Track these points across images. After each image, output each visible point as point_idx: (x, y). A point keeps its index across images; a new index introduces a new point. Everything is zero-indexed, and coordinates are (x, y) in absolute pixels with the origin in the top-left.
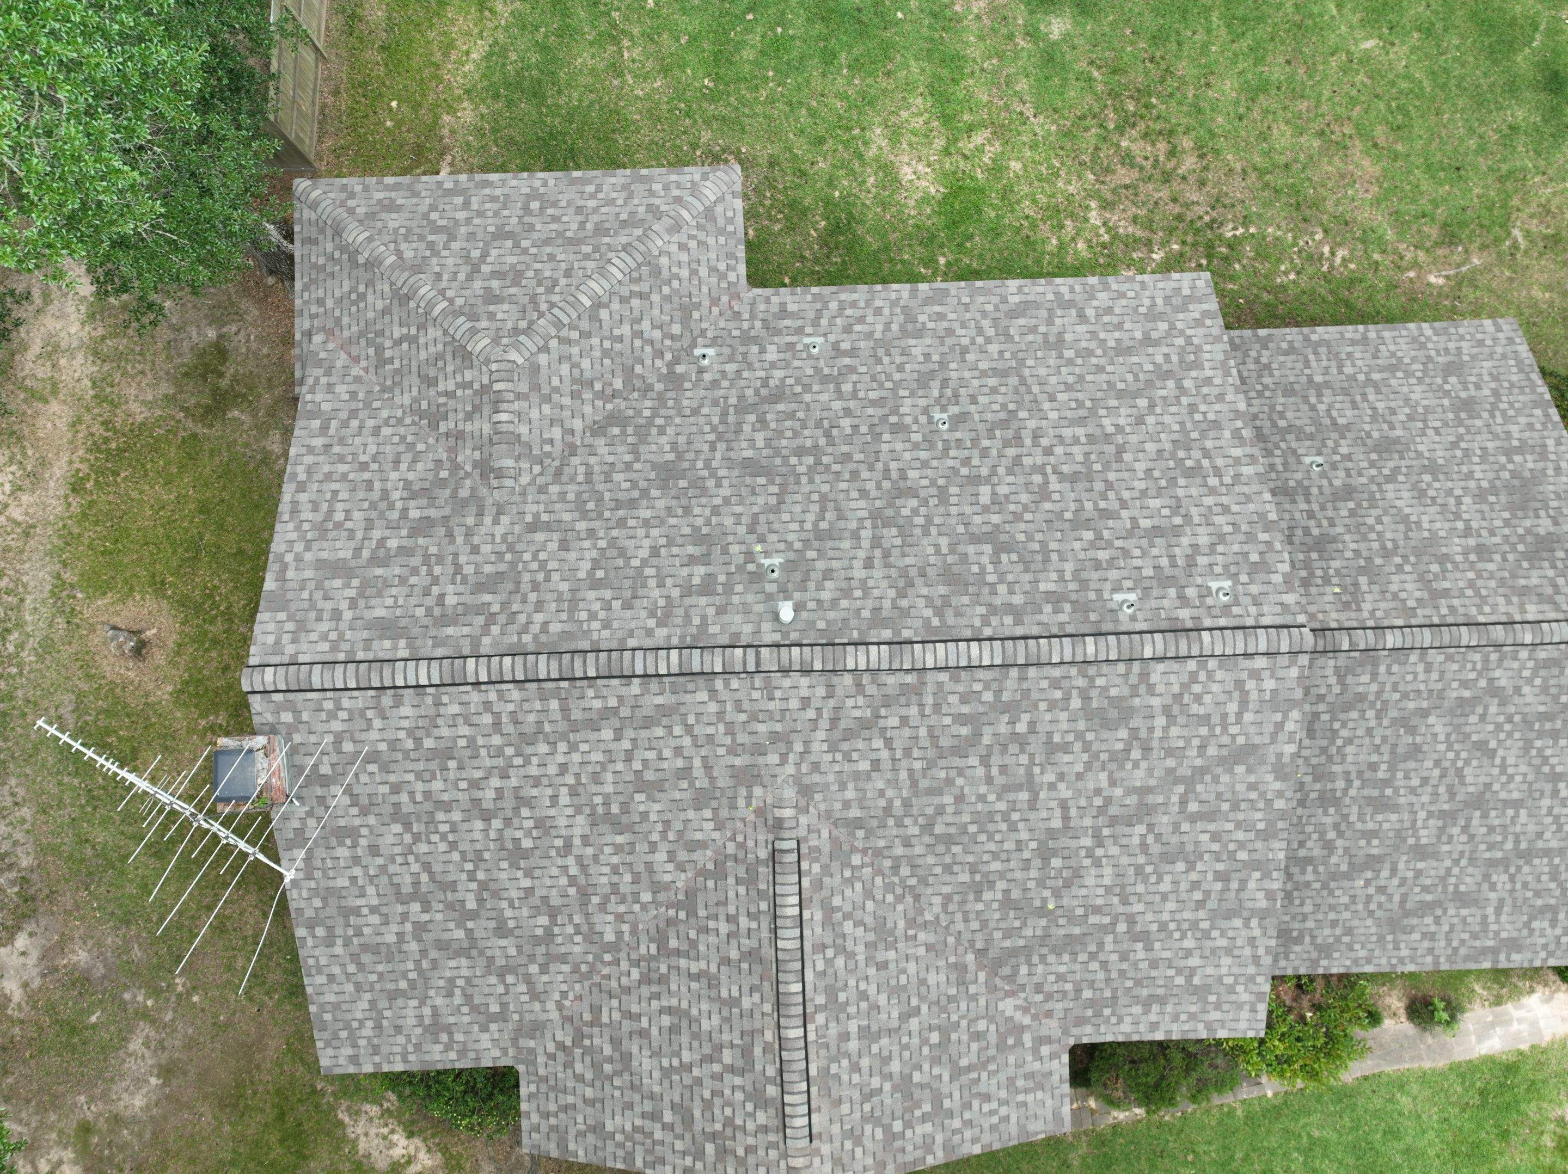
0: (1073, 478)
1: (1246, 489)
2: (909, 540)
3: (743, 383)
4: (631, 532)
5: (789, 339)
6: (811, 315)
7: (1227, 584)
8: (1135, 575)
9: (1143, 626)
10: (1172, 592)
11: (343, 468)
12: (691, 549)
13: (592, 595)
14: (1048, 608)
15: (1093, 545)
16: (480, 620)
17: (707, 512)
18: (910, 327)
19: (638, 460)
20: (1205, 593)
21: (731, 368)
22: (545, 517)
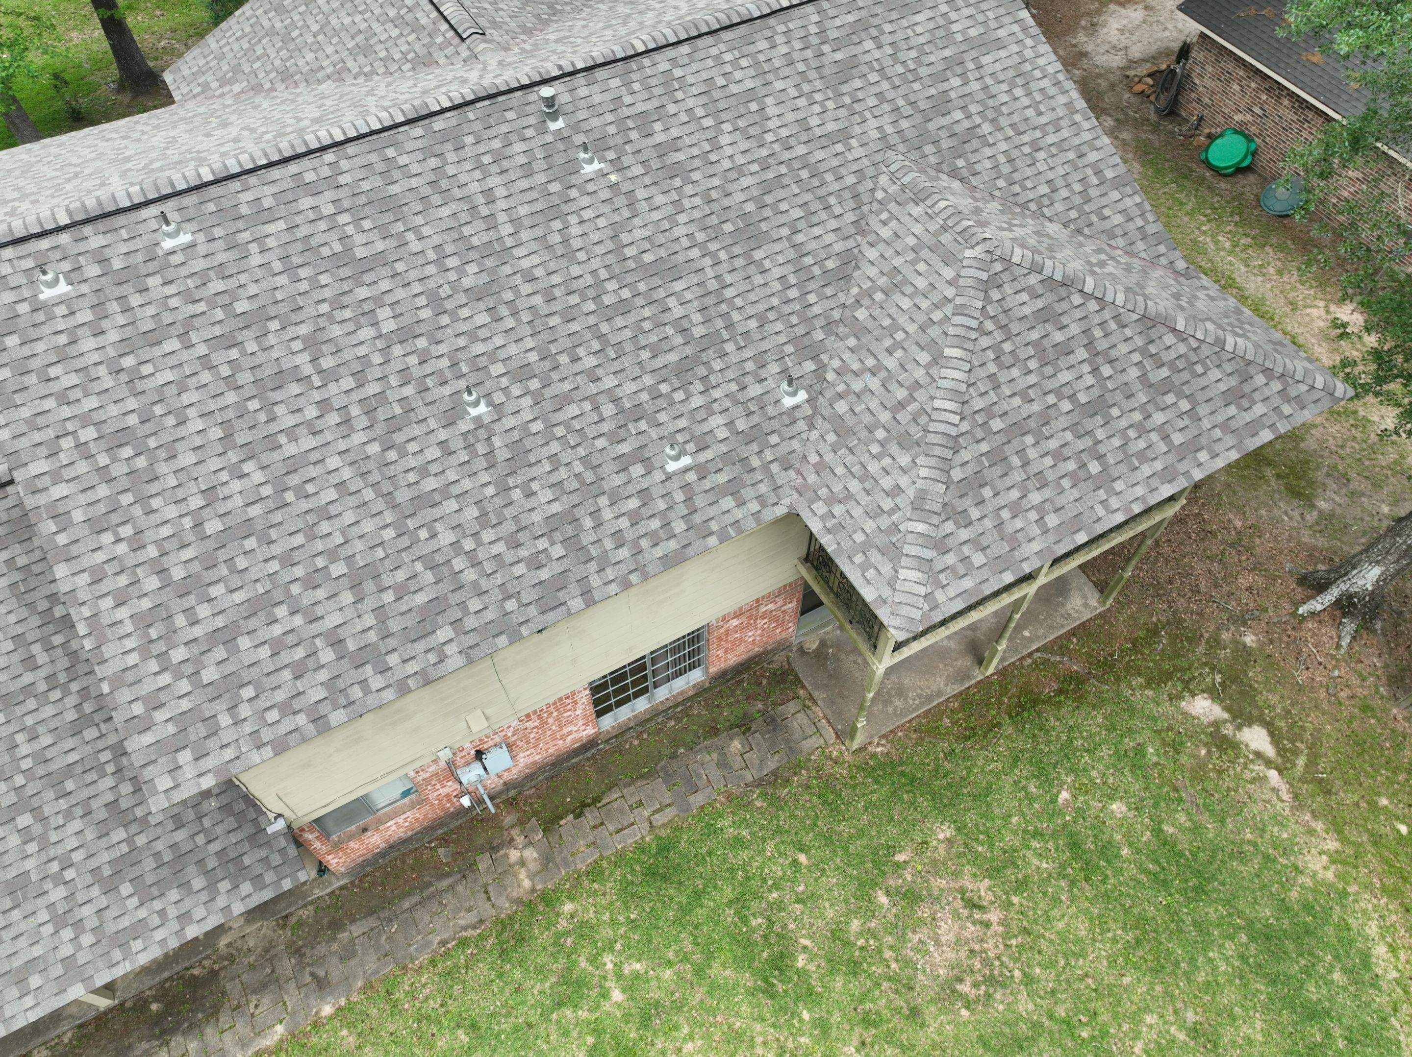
0: (281, 378)
1: (38, 437)
2: (454, 235)
3: (730, 374)
4: (749, 157)
5: (708, 455)
6: (700, 501)
7: (46, 294)
8: (170, 274)
9: (145, 213)
10: (117, 264)
11: (1051, 139)
12: (680, 156)
13: (749, 84)
14: (267, 202)
15: (232, 295)
16: (833, 34)
17: (686, 203)
18: (569, 531)
19: (789, 238)
20: (74, 275)
21: (754, 390)
22: (839, 148)
